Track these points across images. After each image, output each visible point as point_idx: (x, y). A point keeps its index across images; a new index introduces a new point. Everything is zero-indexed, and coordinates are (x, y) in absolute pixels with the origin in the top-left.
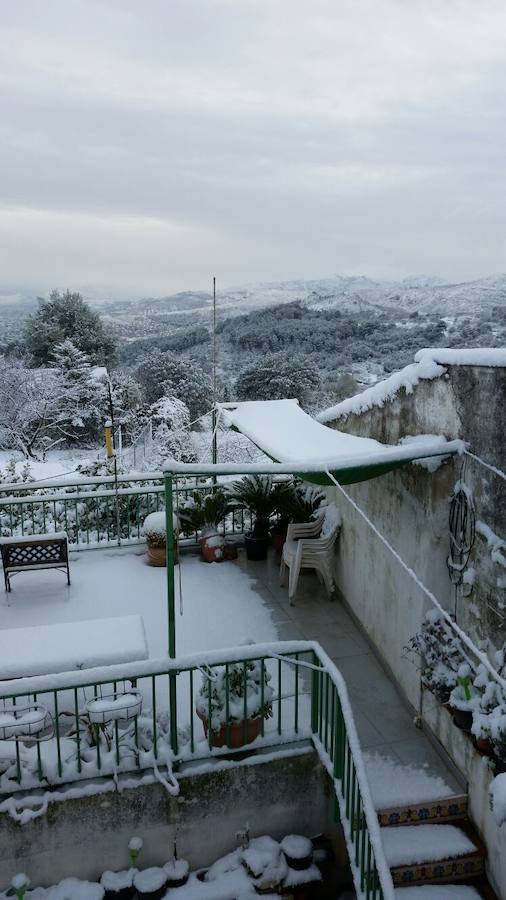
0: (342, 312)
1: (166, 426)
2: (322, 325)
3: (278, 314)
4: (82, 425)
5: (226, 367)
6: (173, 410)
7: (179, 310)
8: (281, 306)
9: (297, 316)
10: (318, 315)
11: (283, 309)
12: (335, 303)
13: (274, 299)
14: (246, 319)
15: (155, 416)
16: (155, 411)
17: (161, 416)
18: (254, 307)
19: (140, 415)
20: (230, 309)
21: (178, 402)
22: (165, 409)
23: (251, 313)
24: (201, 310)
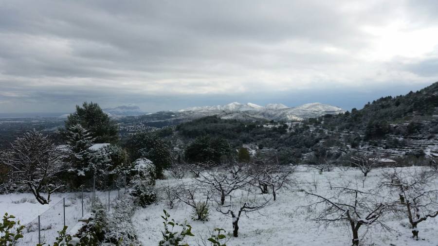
0: (237, 120)
1: (138, 176)
2: (229, 126)
3: (206, 121)
4: (84, 175)
5: (179, 147)
6: (144, 166)
7: (158, 120)
8: (208, 117)
9: (216, 122)
10: (226, 121)
11: (209, 119)
12: (233, 116)
13: (204, 115)
14: (190, 123)
15: (132, 169)
16: (133, 167)
17: (136, 169)
18: (194, 118)
19: (123, 170)
20: (183, 119)
21: (149, 161)
22: (139, 166)
23: (193, 120)
24: (169, 120)
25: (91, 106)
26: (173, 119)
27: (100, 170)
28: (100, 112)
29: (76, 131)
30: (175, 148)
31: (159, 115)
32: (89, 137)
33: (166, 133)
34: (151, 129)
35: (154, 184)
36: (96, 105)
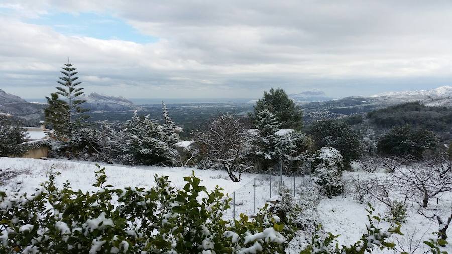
0: (448, 108)
1: (324, 165)
2: (435, 115)
3: (406, 108)
4: (270, 158)
5: (369, 137)
6: (330, 155)
7: (345, 106)
8: (408, 104)
9: (417, 110)
10: (431, 109)
11: (409, 105)
12: (443, 103)
13: (403, 101)
14: (385, 111)
15: (317, 157)
16: (318, 155)
17: (321, 158)
18: (390, 104)
19: (308, 157)
20: (376, 106)
21: (335, 150)
22: (325, 154)
23: (389, 108)
24: (358, 106)
25: (277, 92)
26: (363, 105)
27: (285, 155)
28: (285, 97)
29: (264, 116)
30: (364, 138)
31: (347, 101)
32: (276, 123)
33: (356, 121)
34: (337, 116)
35: (341, 176)
36: (282, 91)
